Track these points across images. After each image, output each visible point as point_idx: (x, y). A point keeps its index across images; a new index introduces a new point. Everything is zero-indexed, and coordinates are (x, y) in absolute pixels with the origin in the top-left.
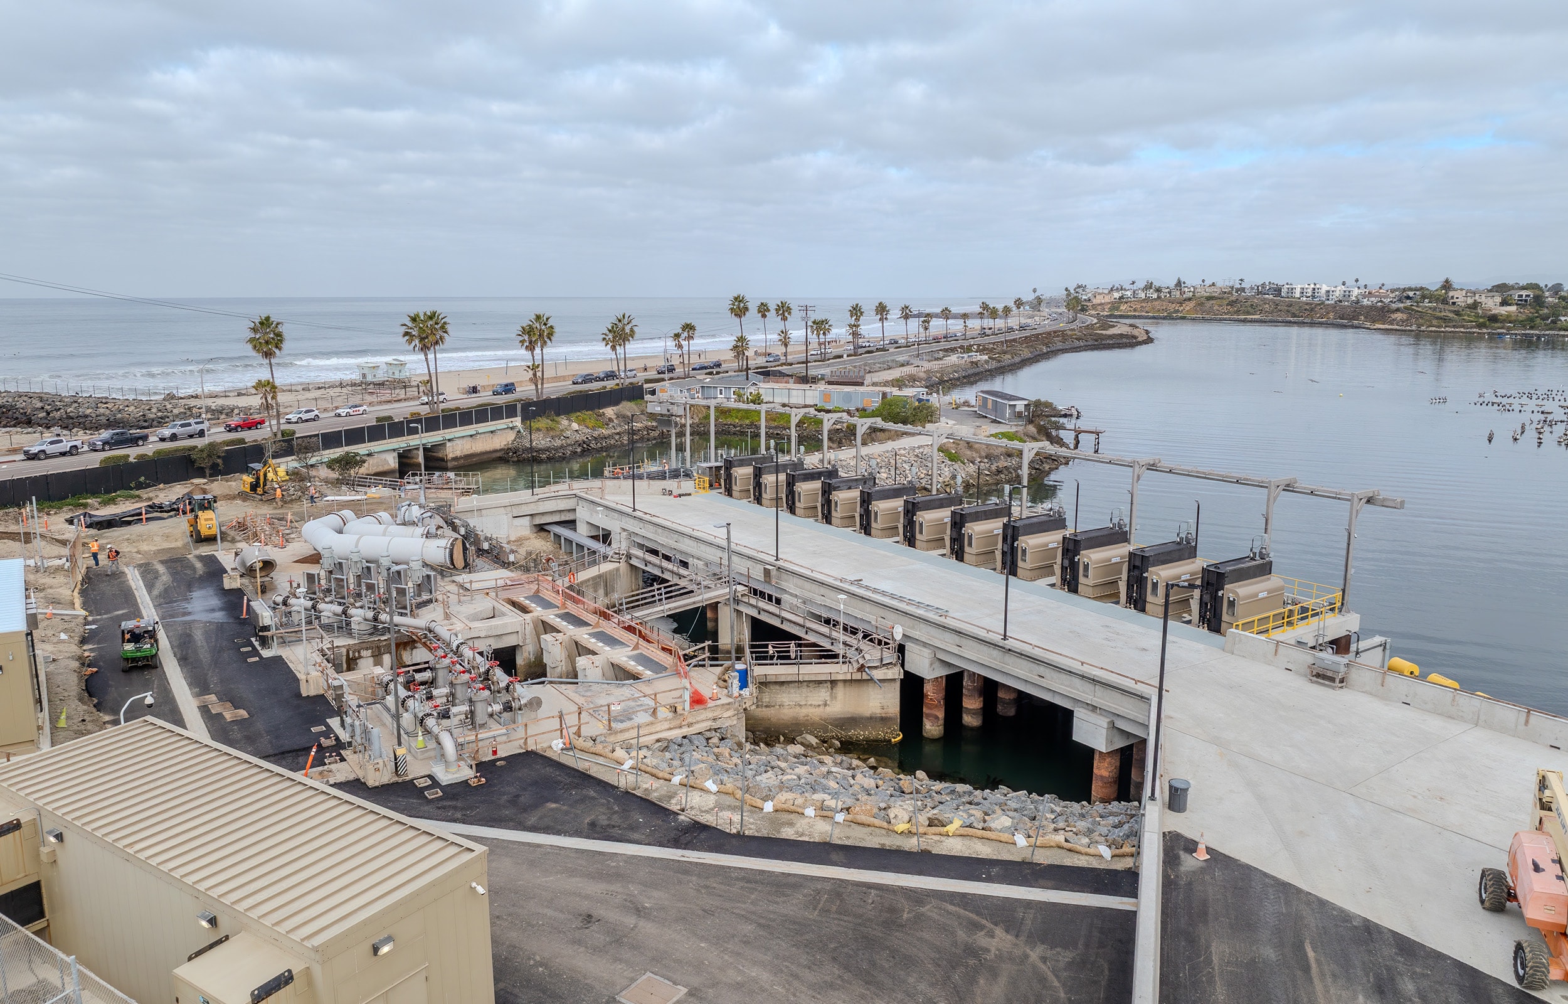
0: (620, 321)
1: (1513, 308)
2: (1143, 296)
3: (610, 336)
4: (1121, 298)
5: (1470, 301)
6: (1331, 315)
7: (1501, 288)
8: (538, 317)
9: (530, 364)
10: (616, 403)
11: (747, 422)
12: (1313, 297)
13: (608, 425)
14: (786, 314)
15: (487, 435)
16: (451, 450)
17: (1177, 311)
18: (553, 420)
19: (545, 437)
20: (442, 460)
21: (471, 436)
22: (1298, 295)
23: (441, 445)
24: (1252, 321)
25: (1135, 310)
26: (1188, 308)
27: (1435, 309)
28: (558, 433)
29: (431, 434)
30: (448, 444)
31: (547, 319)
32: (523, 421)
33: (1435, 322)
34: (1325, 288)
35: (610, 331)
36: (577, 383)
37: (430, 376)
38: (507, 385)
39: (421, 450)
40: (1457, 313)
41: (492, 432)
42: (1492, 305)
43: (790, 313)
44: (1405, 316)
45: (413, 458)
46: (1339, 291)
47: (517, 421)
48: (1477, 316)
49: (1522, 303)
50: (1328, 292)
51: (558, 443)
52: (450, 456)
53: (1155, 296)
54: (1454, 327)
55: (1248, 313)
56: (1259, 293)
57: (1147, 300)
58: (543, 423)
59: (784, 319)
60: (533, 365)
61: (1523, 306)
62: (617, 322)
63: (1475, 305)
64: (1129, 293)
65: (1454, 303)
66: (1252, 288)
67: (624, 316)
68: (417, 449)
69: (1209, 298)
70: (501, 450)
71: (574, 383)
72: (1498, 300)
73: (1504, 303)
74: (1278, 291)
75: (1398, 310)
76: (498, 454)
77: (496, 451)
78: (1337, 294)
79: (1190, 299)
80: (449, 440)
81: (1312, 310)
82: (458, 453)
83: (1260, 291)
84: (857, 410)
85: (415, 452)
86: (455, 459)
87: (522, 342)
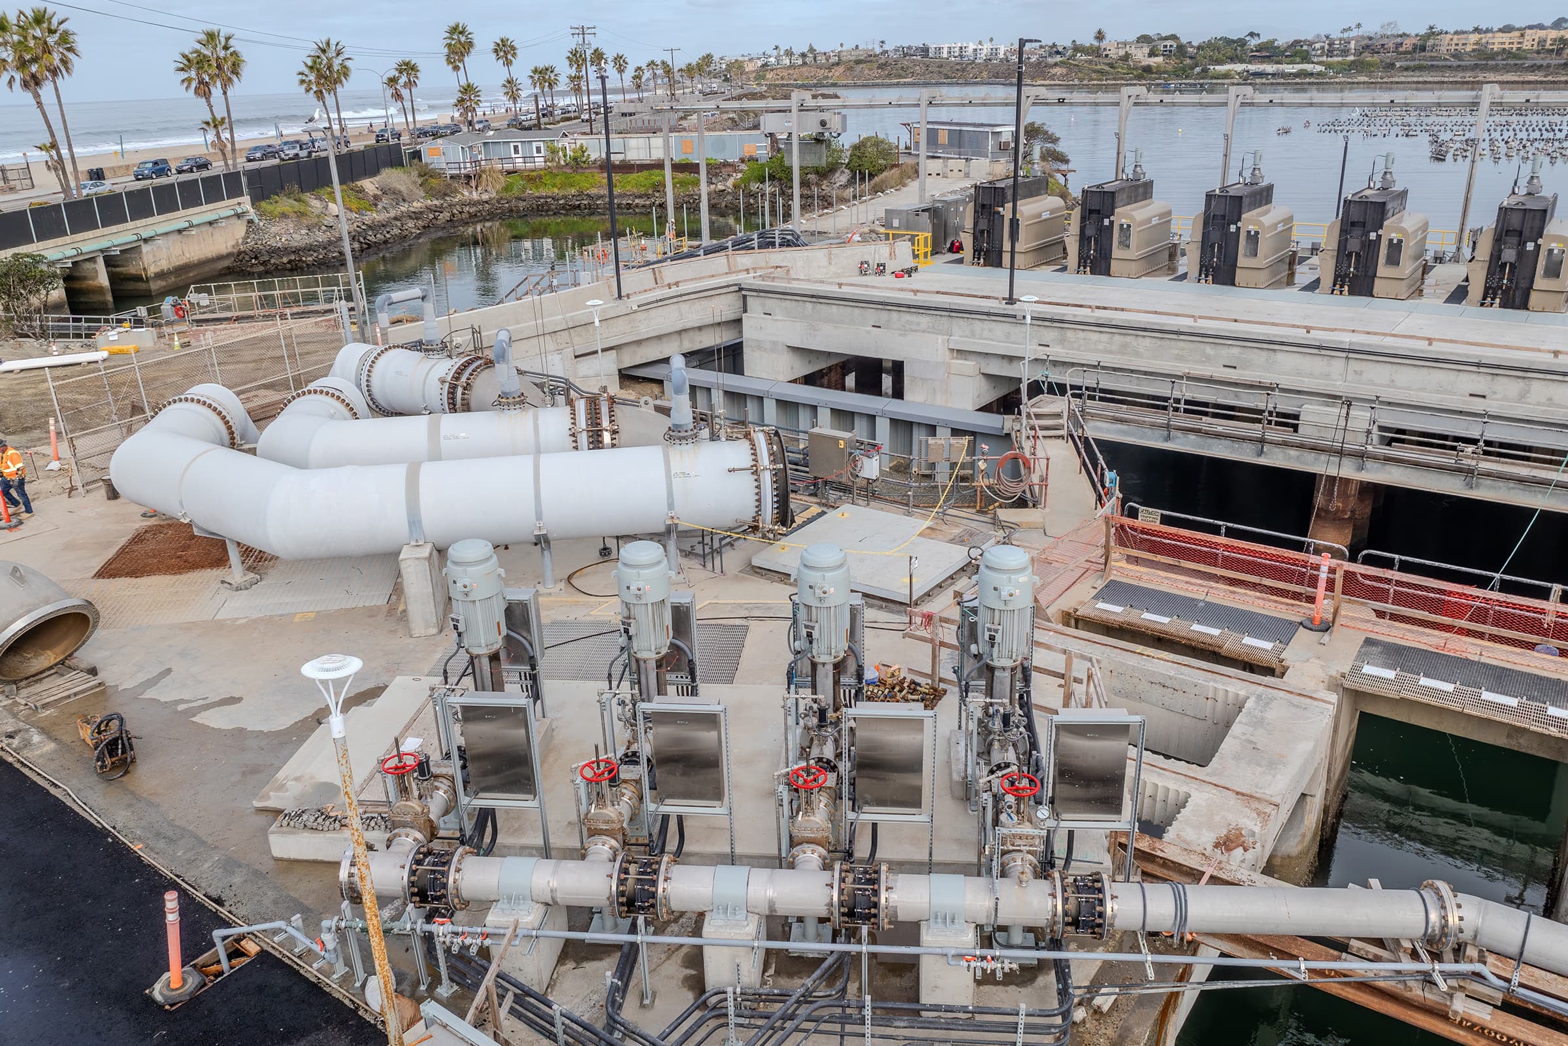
0: (324, 51)
1: (1160, 59)
2: (787, 62)
3: (312, 77)
4: (765, 65)
5: (1122, 53)
6: (985, 74)
7: (1144, 39)
8: (211, 36)
9: (209, 118)
10: (374, 172)
11: (573, 191)
12: (961, 56)
13: (376, 205)
14: (509, 57)
15: (204, 229)
16: (151, 259)
17: (827, 78)
18: (299, 200)
19: (297, 229)
20: (138, 278)
21: (180, 231)
22: (945, 55)
23: (131, 251)
24: (905, 85)
25: (782, 78)
26: (837, 74)
27: (1091, 62)
28: (315, 220)
29: (114, 228)
30: (145, 248)
31: (228, 39)
32: (253, 204)
33: (1094, 75)
34: (972, 47)
35: (311, 68)
36: (254, 160)
37: (52, 135)
38: (156, 163)
39: (101, 262)
40: (1111, 66)
41: (210, 223)
42: (1141, 55)
43: (514, 55)
44: (1064, 71)
45: (85, 278)
46: (986, 48)
47: (245, 203)
48: (1129, 67)
49: (1167, 54)
50: (975, 50)
51: (321, 237)
52: (152, 270)
53: (800, 62)
54: (1114, 79)
55: (900, 76)
56: (905, 55)
57: (792, 66)
58: (284, 204)
59: (508, 63)
60: (214, 119)
61: (1169, 57)
62: (319, 53)
63: (1127, 57)
64: (772, 60)
65: (1107, 56)
66: (896, 50)
67: (328, 44)
68: (92, 260)
69: (858, 62)
70: (229, 255)
71: (249, 160)
72: (1146, 50)
73: (1152, 54)
74: (925, 50)
75: (1056, 64)
76: (226, 263)
77: (220, 258)
78: (985, 52)
79: (838, 64)
80: (146, 241)
81: (964, 70)
82: (164, 265)
83: (906, 53)
84: (742, 161)
85: (88, 265)
86: (161, 275)
87: (189, 80)
